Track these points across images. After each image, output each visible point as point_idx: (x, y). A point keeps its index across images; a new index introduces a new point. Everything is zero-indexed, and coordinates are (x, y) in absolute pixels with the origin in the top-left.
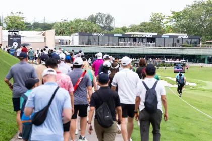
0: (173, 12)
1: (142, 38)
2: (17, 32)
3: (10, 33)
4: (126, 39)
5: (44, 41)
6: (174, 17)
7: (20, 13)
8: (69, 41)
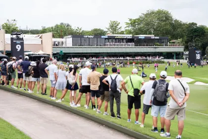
0: (131, 20)
1: (123, 39)
2: (20, 35)
3: (14, 36)
4: (110, 40)
5: (40, 43)
6: (131, 23)
7: (14, 20)
8: (63, 42)
